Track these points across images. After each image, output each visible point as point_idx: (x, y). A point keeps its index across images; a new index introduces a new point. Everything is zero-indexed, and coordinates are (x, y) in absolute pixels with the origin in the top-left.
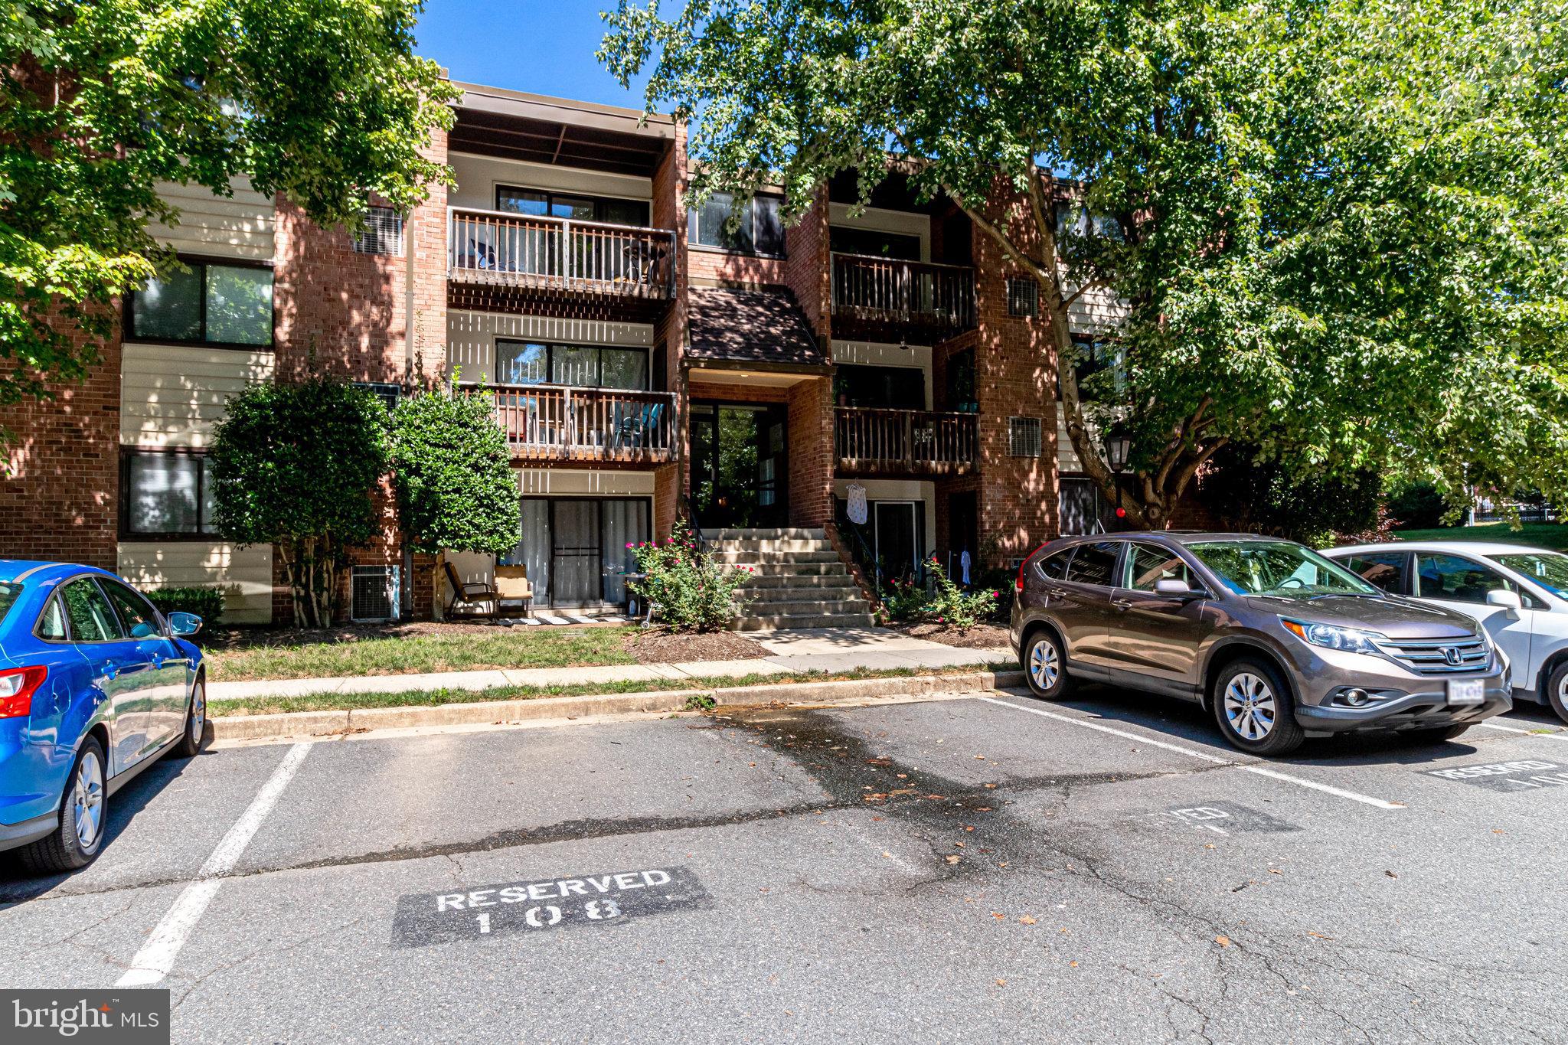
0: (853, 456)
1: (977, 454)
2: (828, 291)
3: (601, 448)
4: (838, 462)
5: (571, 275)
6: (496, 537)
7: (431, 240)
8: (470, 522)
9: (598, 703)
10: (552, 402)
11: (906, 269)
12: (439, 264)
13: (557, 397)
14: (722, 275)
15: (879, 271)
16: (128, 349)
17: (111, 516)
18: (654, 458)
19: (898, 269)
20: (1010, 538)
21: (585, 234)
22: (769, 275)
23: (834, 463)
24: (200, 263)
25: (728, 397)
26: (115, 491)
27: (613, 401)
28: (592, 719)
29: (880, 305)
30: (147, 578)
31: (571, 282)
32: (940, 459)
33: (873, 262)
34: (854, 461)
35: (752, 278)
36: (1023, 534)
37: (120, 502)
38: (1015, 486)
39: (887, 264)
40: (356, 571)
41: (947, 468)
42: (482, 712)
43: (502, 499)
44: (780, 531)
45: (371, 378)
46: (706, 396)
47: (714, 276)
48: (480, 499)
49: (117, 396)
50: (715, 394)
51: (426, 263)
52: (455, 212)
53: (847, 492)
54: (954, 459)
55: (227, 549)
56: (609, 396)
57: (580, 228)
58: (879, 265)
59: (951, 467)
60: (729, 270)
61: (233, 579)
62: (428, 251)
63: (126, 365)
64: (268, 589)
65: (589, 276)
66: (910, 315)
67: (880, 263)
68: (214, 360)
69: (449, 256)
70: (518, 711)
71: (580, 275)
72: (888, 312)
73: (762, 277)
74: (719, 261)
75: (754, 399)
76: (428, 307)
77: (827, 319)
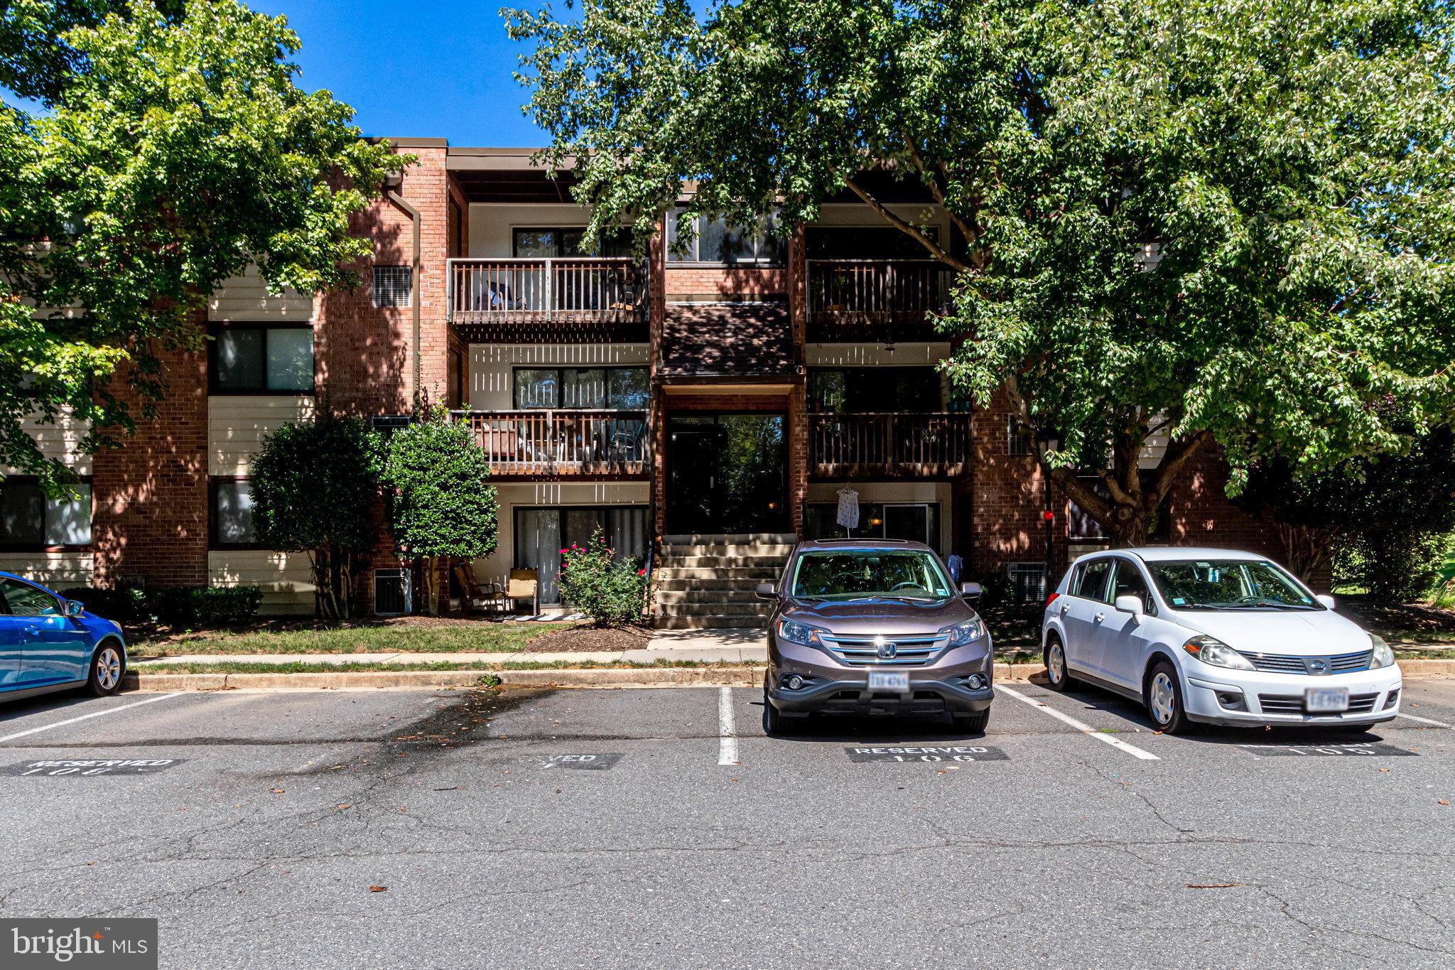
0: (829, 461)
1: (970, 454)
2: (804, 299)
3: (580, 463)
4: (812, 466)
5: (553, 307)
6: (463, 546)
7: (434, 290)
8: (435, 532)
9: (406, 677)
10: (537, 424)
11: (889, 269)
12: (441, 310)
13: (541, 419)
14: (722, 288)
15: (860, 274)
16: (213, 400)
17: (202, 531)
18: (630, 470)
19: (881, 270)
20: (1007, 540)
21: (566, 269)
22: (769, 284)
23: (808, 469)
24: (261, 328)
25: (728, 407)
26: (206, 512)
27: (591, 420)
28: (401, 689)
29: (860, 307)
30: (229, 579)
31: (553, 314)
32: (926, 461)
33: (852, 265)
34: (831, 467)
35: (752, 290)
36: (1023, 537)
37: (209, 520)
38: (1012, 487)
39: (869, 266)
40: (378, 573)
41: (935, 470)
42: (318, 680)
43: (470, 512)
44: (751, 537)
45: (387, 412)
46: (705, 407)
47: (715, 291)
48: (445, 513)
49: (206, 438)
50: (714, 405)
51: (431, 311)
52: (453, 264)
53: (838, 496)
54: (943, 461)
55: (284, 556)
56: (588, 415)
57: (561, 264)
58: (860, 268)
59: (940, 468)
60: (729, 283)
61: (289, 579)
62: (431, 300)
63: (212, 413)
64: (313, 588)
65: (570, 307)
66: (894, 316)
67: (860, 266)
68: (272, 405)
69: (448, 302)
70: (345, 680)
71: (561, 307)
72: (869, 315)
73: (763, 288)
74: (720, 276)
75: (753, 408)
76: (432, 348)
77: (802, 327)
